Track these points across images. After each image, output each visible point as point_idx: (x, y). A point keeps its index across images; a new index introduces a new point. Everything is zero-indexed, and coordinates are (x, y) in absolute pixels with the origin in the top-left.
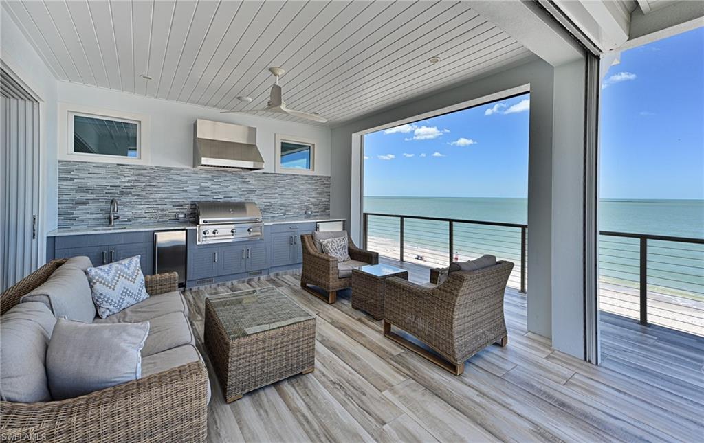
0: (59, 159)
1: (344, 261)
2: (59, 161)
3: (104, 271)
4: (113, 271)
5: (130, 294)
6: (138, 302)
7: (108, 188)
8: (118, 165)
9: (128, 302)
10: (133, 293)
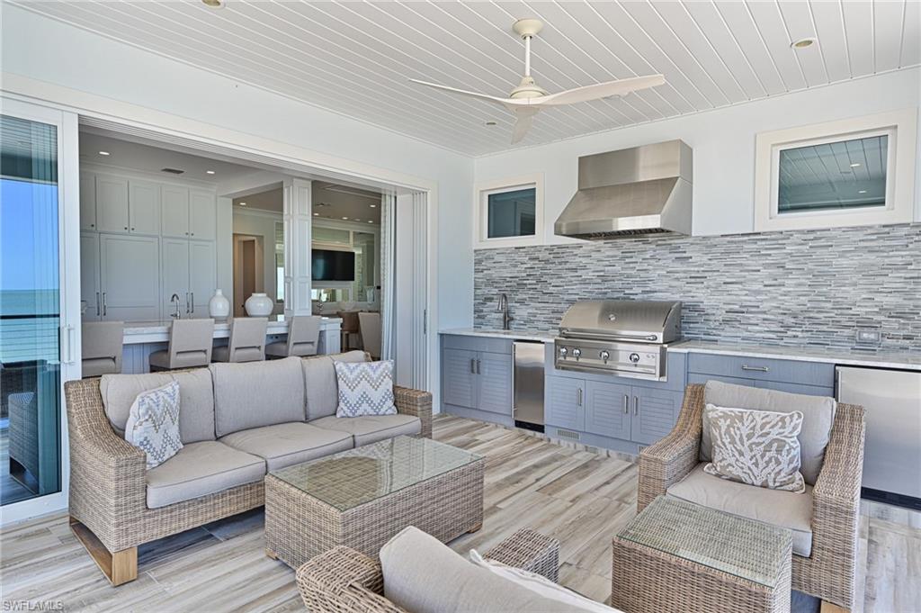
0: (474, 248)
1: (764, 486)
2: (475, 251)
3: (349, 369)
4: (358, 371)
5: (369, 402)
6: (377, 414)
7: (508, 279)
8: (516, 248)
9: (365, 410)
10: (372, 402)
